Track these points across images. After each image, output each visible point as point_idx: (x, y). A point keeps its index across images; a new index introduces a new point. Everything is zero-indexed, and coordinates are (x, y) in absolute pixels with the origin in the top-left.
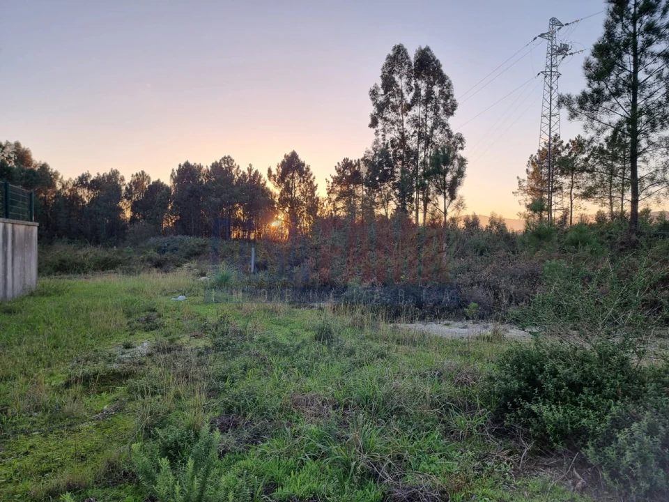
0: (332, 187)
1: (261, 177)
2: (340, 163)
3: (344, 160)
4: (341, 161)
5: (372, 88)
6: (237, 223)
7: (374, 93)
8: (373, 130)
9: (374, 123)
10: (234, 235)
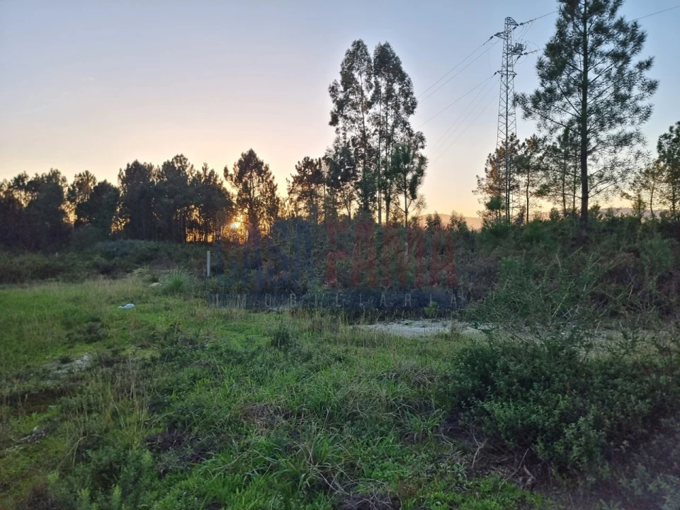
0: (293, 186)
1: (217, 177)
2: (301, 162)
3: (305, 159)
4: (301, 160)
5: (332, 85)
6: (193, 225)
7: (333, 90)
8: (333, 128)
9: (334, 121)
10: (189, 238)
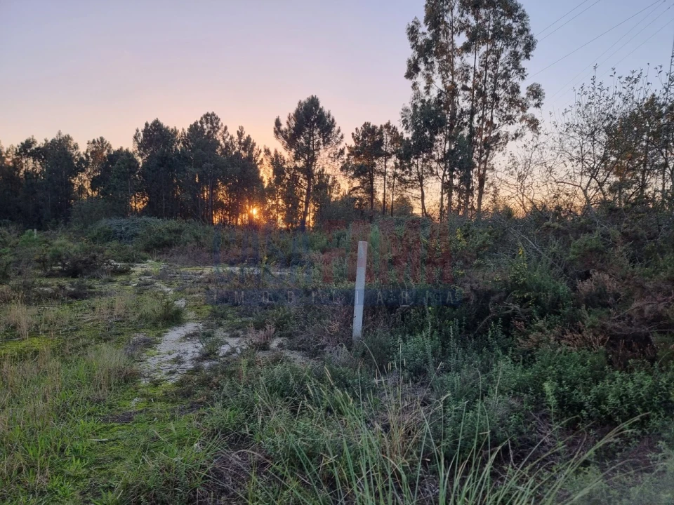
0: (348, 160)
1: (254, 144)
2: (360, 129)
3: (365, 125)
4: (360, 126)
5: (411, 24)
6: (220, 205)
7: (413, 32)
9: (413, 70)
10: (216, 220)
